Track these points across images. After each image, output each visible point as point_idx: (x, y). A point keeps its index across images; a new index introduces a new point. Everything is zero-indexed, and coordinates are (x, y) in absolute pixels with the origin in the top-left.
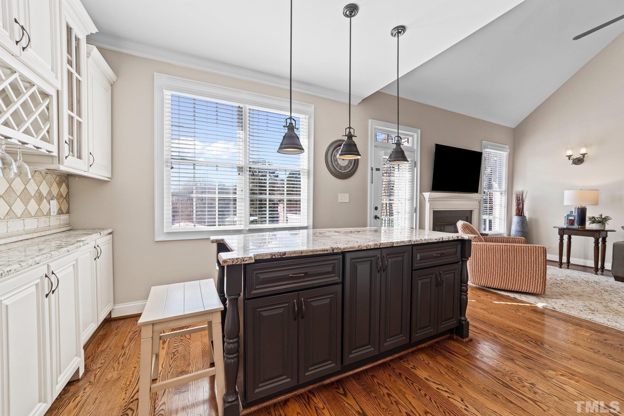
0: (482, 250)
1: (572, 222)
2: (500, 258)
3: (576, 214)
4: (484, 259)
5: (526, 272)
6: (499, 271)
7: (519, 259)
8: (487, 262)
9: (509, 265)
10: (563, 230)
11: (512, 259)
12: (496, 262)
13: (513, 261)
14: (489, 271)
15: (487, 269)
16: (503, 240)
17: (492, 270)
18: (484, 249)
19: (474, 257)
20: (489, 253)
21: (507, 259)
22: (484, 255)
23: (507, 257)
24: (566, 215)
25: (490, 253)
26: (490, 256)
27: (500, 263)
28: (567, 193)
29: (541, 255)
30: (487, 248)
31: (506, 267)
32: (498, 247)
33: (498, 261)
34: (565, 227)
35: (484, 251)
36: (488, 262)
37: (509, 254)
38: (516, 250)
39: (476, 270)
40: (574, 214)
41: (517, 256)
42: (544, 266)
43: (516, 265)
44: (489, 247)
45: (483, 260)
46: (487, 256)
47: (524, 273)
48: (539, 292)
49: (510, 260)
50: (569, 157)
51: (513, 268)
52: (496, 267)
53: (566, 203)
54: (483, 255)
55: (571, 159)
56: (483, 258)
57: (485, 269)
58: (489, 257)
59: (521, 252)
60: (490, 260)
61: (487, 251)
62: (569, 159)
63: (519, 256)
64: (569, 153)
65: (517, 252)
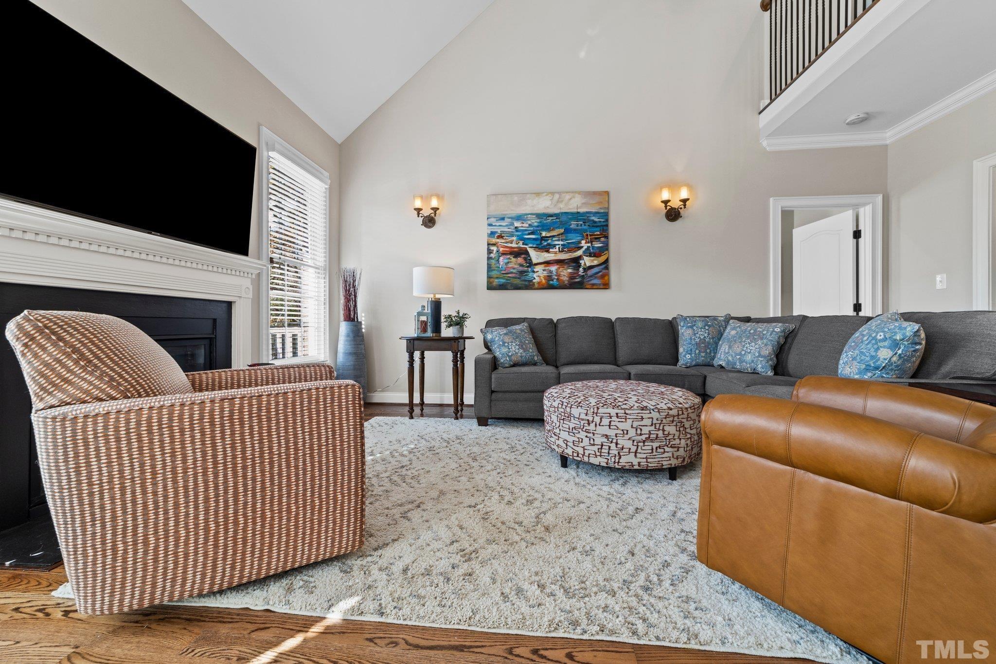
0: (118, 440)
1: (424, 326)
2: (204, 460)
3: (429, 311)
4: (128, 483)
5: (305, 490)
6: (201, 517)
7: (280, 446)
8: (144, 492)
9: (240, 479)
10: (412, 341)
11: (253, 450)
12: (186, 481)
13: (258, 461)
14: (156, 532)
15: (146, 527)
16: (273, 374)
17: (172, 523)
18: (128, 433)
19: (79, 483)
20: (151, 449)
21: (234, 457)
22: (126, 462)
23: (233, 448)
24: (416, 314)
25: (157, 444)
26: (159, 457)
27: (206, 482)
28: (417, 272)
29: (347, 414)
30: (138, 424)
31: (231, 492)
32: (191, 409)
33: (195, 475)
34: (416, 335)
35: (124, 443)
36: (150, 489)
37: (242, 434)
38: (268, 411)
39: (94, 547)
40: (426, 311)
41: (270, 435)
42: (356, 453)
43: (267, 474)
44: (149, 420)
45: (123, 489)
46: (142, 465)
47: (297, 495)
48: (347, 548)
49: (244, 459)
50: (418, 210)
51: (258, 487)
52: (187, 503)
53: (416, 293)
54: (121, 465)
55: (420, 215)
56: (122, 477)
57: (135, 527)
58: (153, 467)
59: (286, 416)
60: (160, 478)
61: (140, 440)
62: (418, 216)
63: (278, 434)
64: (418, 204)
65: (269, 420)
